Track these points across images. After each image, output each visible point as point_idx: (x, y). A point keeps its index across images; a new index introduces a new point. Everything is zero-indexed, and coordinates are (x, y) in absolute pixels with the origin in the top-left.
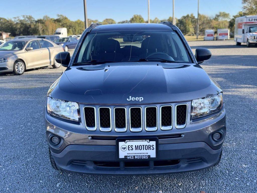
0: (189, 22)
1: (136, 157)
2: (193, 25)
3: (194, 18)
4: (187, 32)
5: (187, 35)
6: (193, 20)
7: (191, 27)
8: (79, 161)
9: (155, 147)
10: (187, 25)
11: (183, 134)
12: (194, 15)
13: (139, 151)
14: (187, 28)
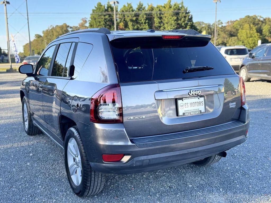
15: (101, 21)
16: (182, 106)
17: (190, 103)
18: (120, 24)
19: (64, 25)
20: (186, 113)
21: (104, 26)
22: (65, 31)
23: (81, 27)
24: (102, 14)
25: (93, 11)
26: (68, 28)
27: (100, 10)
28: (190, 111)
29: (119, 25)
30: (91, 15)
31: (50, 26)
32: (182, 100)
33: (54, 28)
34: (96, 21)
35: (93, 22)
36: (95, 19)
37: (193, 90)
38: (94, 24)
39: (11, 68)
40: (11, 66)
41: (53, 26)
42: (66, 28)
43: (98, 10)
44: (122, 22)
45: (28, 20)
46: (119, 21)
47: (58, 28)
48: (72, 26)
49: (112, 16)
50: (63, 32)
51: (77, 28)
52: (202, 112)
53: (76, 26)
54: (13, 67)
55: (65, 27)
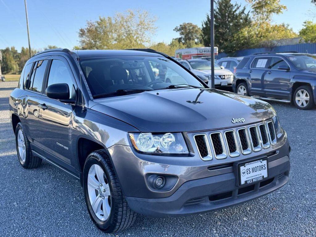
0: (10, 57)
1: (254, 180)
2: (16, 61)
3: (17, 53)
4: (9, 70)
5: (10, 73)
6: (15, 55)
7: (13, 64)
8: (194, 200)
9: (266, 166)
10: (9, 61)
11: (278, 150)
12: (16, 49)
13: (255, 173)
14: (9, 65)
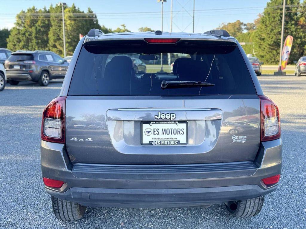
15: (276, 17)
16: (149, 132)
17: (162, 129)
18: (301, 19)
19: (237, 23)
20: (154, 142)
21: (279, 22)
22: (237, 29)
23: (257, 24)
24: (278, 8)
25: (268, 4)
26: (242, 25)
27: (276, 3)
28: (161, 140)
29: (299, 20)
30: (265, 9)
31: (221, 24)
32: (149, 124)
33: (225, 26)
34: (270, 17)
35: (266, 18)
36: (269, 14)
37: (162, 112)
38: (267, 20)
39: (162, 70)
40: (162, 68)
41: (224, 24)
42: (240, 26)
43: (274, 3)
44: (303, 17)
45: (194, 18)
46: (299, 16)
47: (229, 26)
48: (246, 23)
49: (291, 9)
50: (234, 30)
51: (252, 25)
52: (180, 142)
53: (251, 23)
54: (163, 69)
55: (238, 25)
